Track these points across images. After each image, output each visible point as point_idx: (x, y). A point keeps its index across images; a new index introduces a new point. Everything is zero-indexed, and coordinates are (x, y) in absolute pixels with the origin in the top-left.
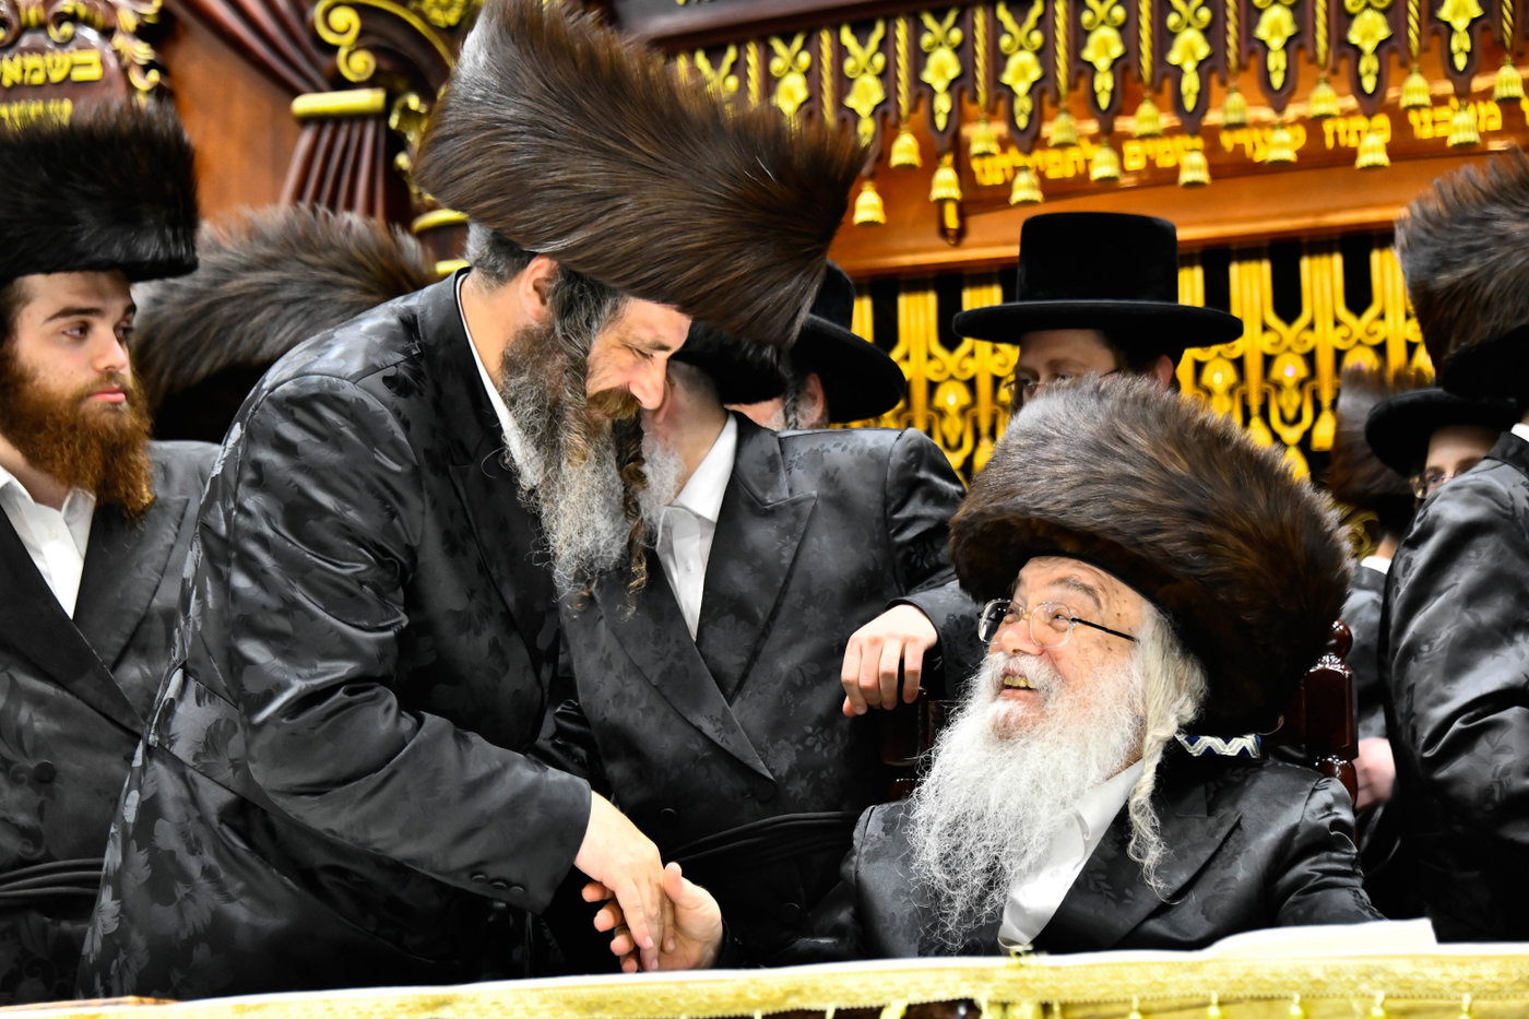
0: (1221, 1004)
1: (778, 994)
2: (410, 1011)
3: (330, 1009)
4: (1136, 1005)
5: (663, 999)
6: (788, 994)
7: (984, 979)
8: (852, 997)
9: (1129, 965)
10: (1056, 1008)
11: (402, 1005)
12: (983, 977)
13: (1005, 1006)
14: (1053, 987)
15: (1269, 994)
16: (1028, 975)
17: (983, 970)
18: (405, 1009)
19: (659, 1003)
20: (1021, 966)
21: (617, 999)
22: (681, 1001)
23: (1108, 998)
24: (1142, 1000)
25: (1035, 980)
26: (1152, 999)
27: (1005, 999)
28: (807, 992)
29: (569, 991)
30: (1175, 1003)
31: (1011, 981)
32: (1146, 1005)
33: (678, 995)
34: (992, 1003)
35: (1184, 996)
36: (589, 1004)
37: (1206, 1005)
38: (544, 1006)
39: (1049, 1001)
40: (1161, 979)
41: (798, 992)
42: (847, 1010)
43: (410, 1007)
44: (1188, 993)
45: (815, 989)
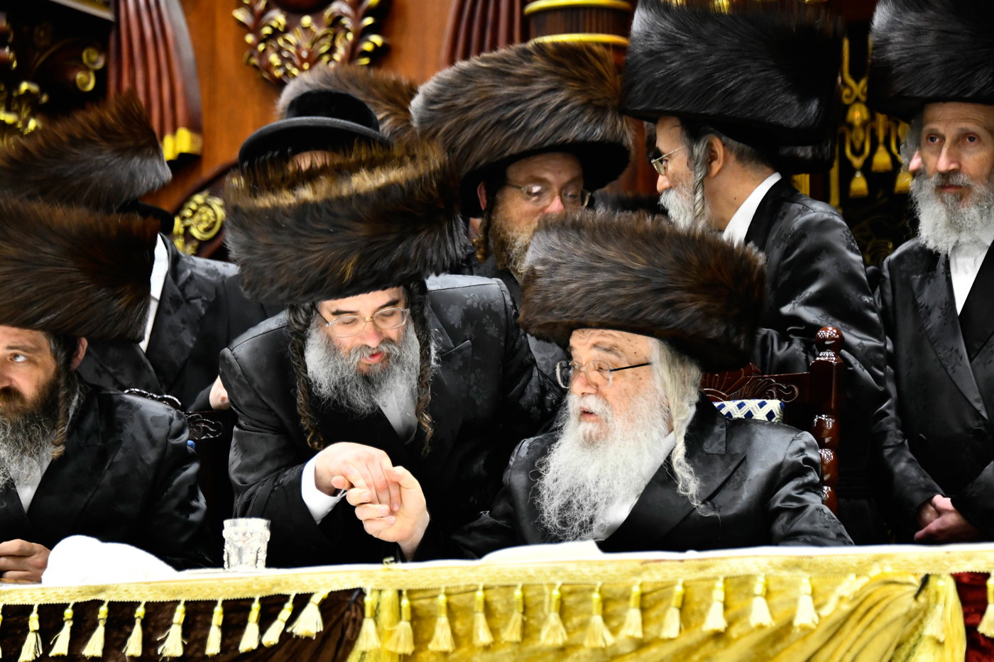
0: (485, 589)
1: (268, 586)
2: (83, 595)
3: (44, 594)
4: (443, 591)
5: (211, 589)
6: (273, 585)
7: (372, 577)
8: (304, 587)
9: (442, 568)
10: (404, 593)
11: (79, 592)
12: (371, 575)
13: (380, 591)
14: (403, 581)
15: (507, 583)
16: (392, 574)
17: (371, 572)
18: (81, 593)
19: (208, 591)
20: (389, 569)
21: (188, 588)
22: (220, 590)
23: (430, 587)
24: (447, 588)
25: (395, 577)
26: (452, 587)
27: (380, 588)
28: (283, 585)
29: (164, 584)
30: (462, 589)
31: (383, 578)
32: (449, 591)
33: (218, 587)
34: (372, 591)
35: (467, 586)
36: (174, 591)
37: (475, 591)
38: (151, 593)
39: (402, 589)
40: (456, 576)
41: (279, 585)
42: (302, 594)
43: (84, 592)
44: (469, 583)
45: (287, 583)
